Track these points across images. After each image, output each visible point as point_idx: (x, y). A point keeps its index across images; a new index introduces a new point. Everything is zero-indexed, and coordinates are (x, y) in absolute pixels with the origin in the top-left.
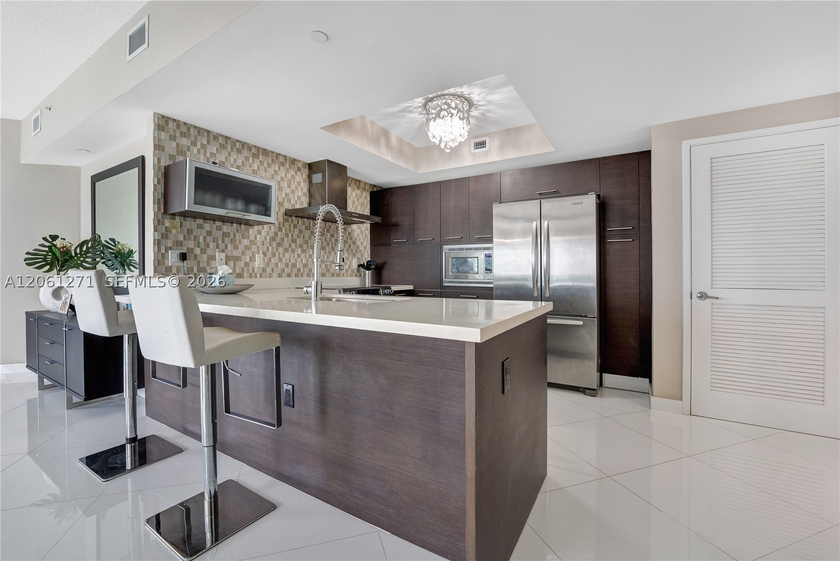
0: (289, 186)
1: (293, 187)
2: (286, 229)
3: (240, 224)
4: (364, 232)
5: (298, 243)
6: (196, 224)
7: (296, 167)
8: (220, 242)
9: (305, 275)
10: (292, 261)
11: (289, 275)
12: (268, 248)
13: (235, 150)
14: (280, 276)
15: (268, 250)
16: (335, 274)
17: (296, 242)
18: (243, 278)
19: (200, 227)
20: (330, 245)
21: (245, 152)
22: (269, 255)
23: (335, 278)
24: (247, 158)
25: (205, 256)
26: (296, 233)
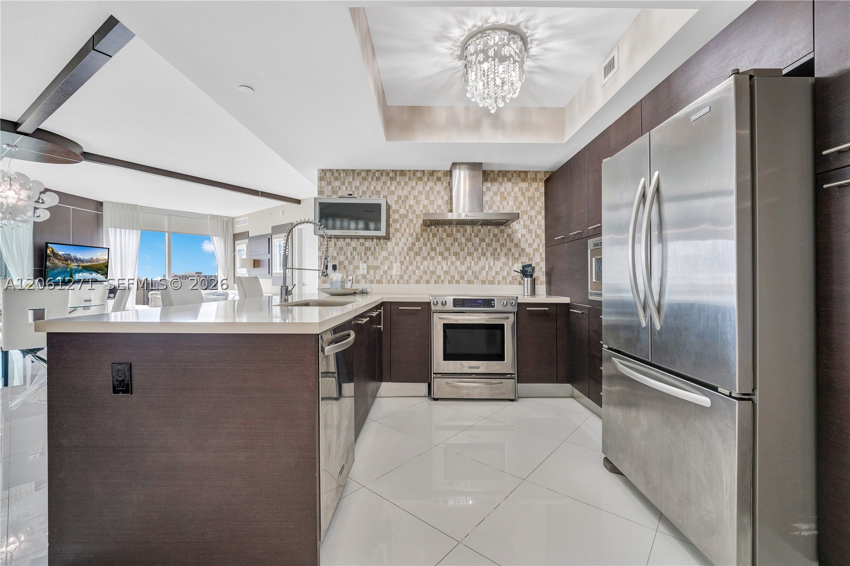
0: (427, 197)
1: (432, 198)
2: (424, 239)
3: (380, 239)
4: (534, 232)
5: (438, 250)
6: (345, 242)
7: (435, 178)
8: (363, 255)
9: (446, 282)
10: (431, 268)
11: (428, 282)
12: (405, 257)
13: (375, 178)
14: (418, 282)
15: (405, 259)
16: (487, 282)
17: (435, 250)
18: (382, 283)
19: (348, 245)
20: (480, 250)
21: (384, 178)
22: (406, 263)
23: (487, 286)
24: (385, 183)
25: (352, 266)
26: (435, 241)
